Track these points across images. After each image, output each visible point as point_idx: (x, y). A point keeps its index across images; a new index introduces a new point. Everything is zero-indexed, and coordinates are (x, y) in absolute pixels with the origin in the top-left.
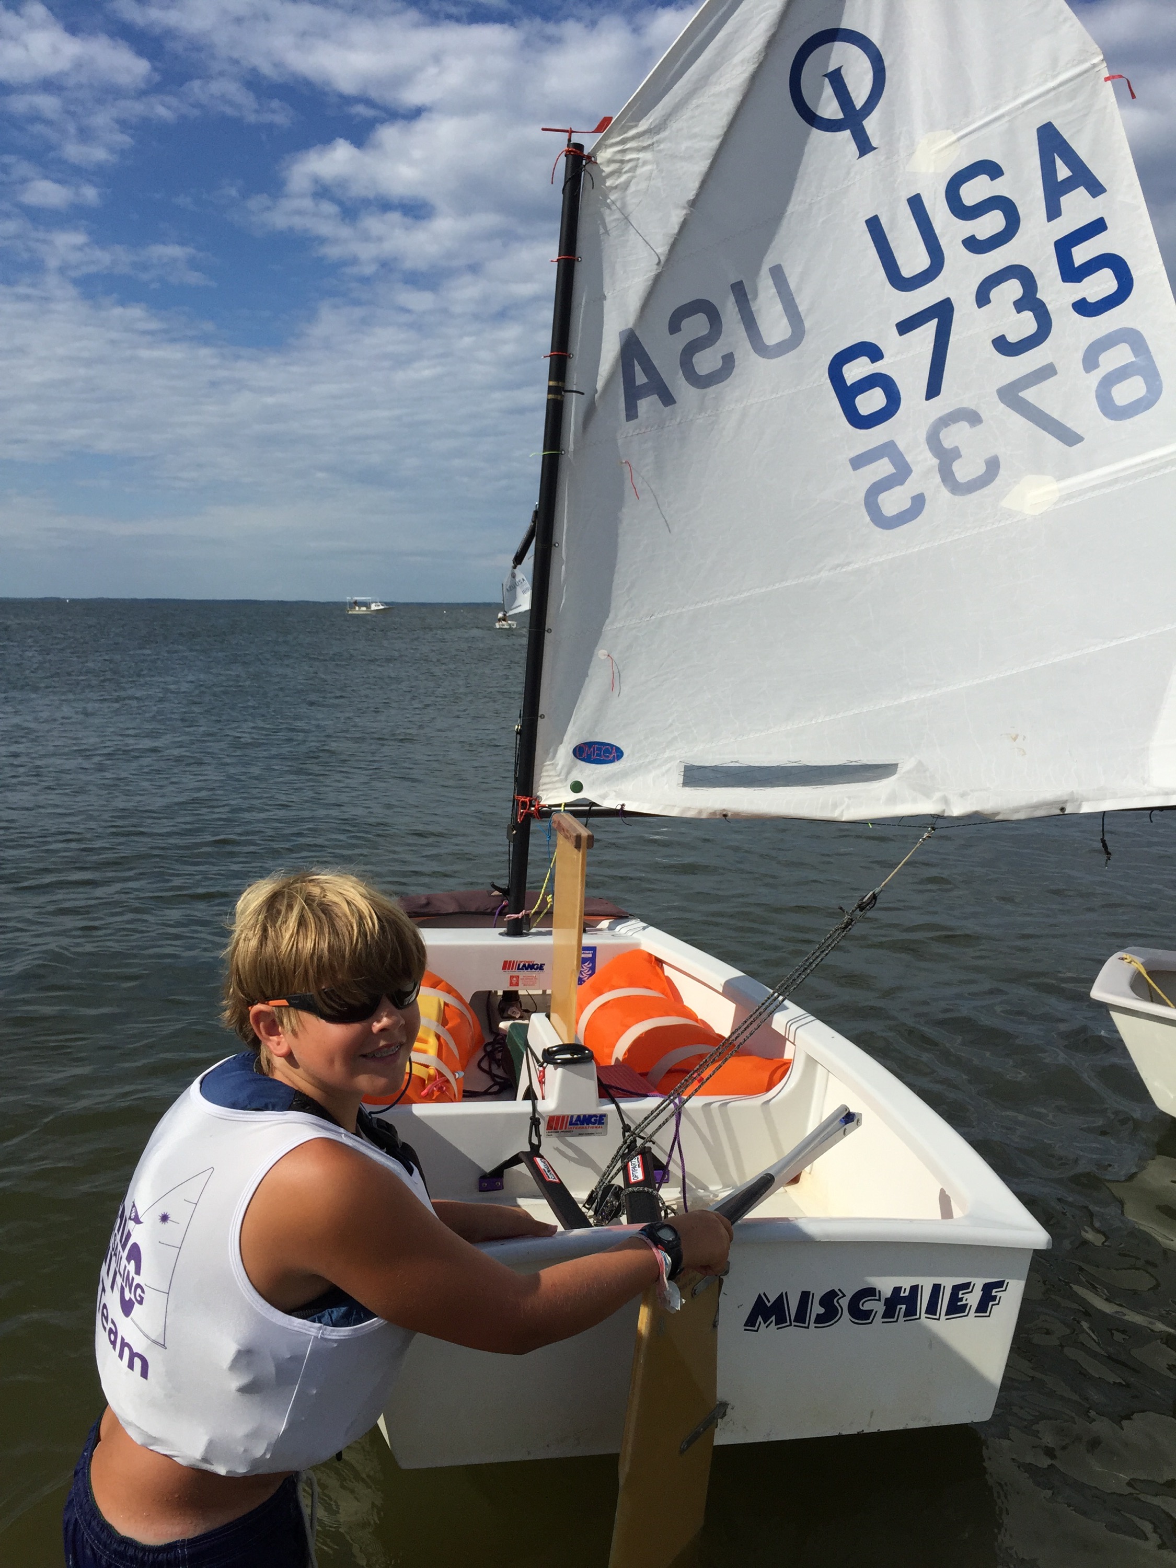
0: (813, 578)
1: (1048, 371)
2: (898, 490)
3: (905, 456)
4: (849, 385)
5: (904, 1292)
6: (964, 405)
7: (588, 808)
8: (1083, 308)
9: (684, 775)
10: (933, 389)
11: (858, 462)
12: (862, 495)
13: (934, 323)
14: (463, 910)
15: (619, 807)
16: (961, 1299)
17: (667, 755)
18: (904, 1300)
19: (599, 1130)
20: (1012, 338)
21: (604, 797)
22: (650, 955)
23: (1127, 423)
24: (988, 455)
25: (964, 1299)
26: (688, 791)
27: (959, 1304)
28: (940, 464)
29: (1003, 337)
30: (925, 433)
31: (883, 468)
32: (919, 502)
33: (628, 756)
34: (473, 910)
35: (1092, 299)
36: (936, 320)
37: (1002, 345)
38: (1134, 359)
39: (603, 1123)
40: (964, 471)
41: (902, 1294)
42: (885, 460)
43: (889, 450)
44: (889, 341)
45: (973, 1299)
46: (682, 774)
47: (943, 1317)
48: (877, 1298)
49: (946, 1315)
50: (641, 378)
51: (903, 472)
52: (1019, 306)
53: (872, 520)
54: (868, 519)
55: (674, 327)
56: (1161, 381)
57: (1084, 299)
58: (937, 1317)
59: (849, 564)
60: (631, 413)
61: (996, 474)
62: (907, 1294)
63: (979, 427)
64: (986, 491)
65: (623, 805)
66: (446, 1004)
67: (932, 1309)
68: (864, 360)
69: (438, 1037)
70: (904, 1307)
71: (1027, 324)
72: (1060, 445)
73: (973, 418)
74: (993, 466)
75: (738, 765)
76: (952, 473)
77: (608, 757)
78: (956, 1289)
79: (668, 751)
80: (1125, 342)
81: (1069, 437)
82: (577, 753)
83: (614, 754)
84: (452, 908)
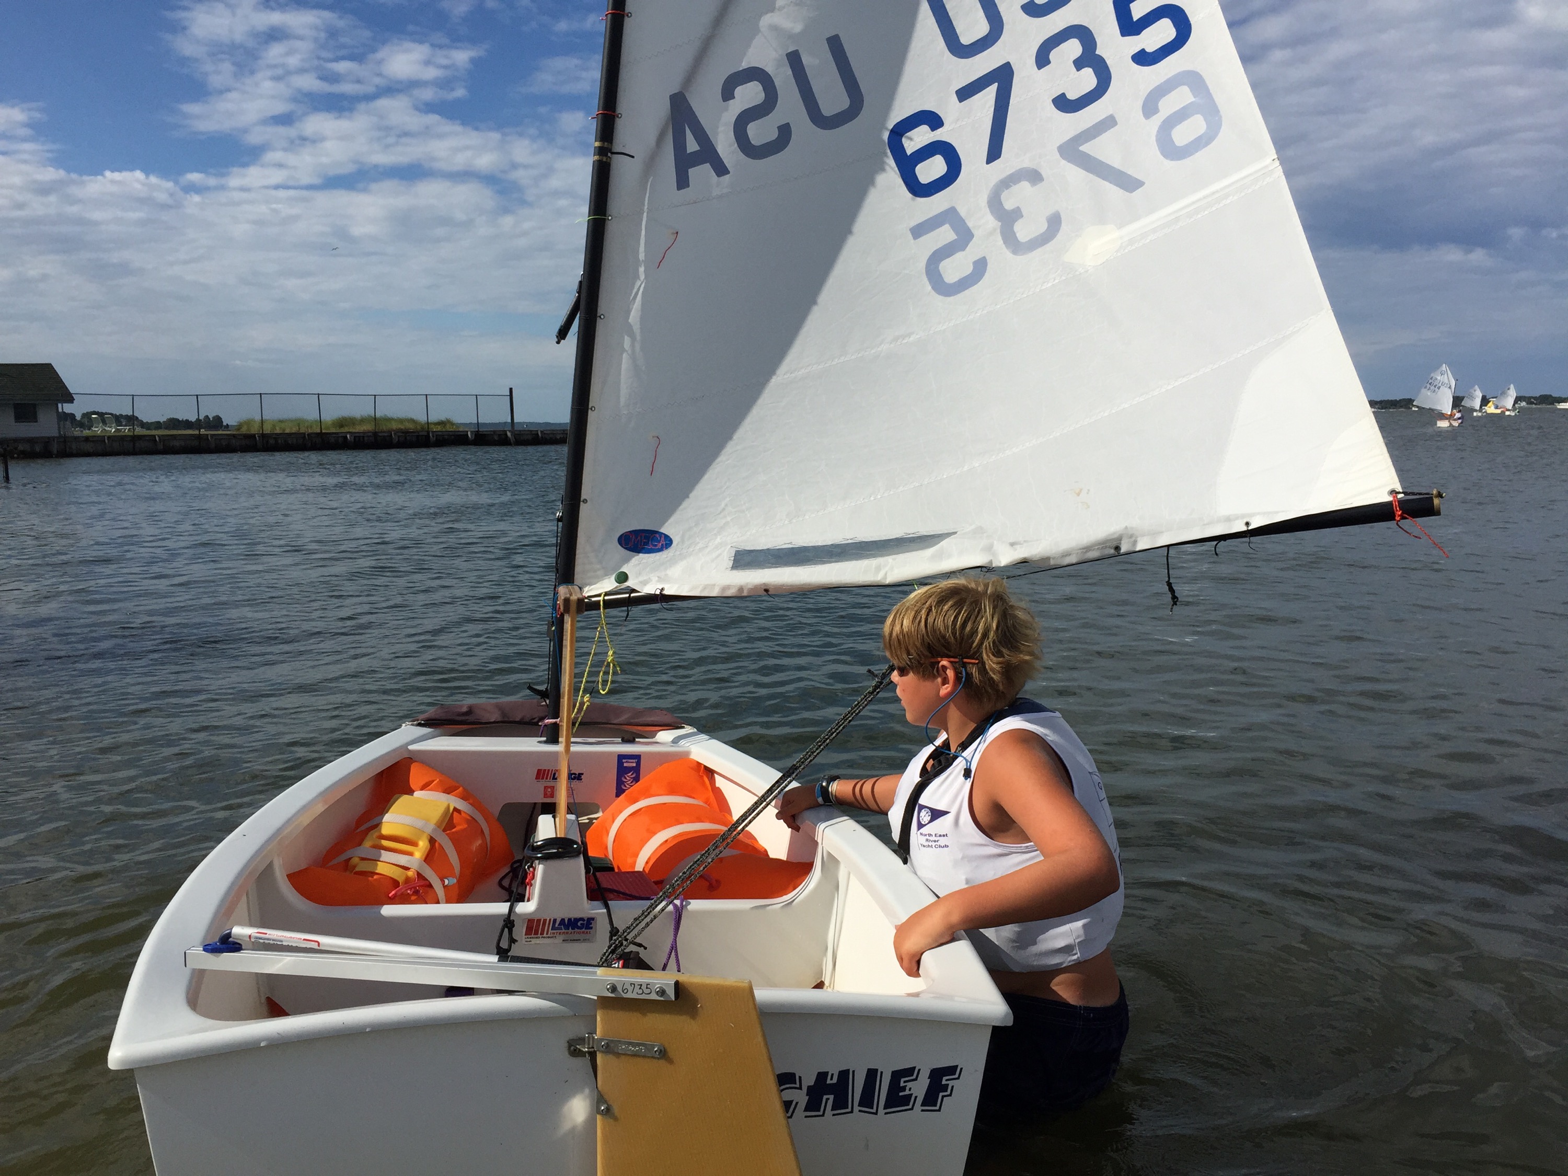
0: (873, 351)
1: (1109, 122)
2: (959, 256)
3: (966, 221)
4: (909, 154)
5: (831, 1079)
6: (1025, 165)
7: (627, 595)
8: (1143, 58)
9: (734, 560)
10: (994, 153)
11: (918, 231)
12: (922, 264)
13: (994, 87)
14: (506, 719)
15: (658, 592)
16: (904, 1089)
17: (718, 540)
18: (830, 1089)
19: (587, 936)
20: (1072, 95)
21: (645, 583)
22: (699, 764)
23: (1187, 162)
24: (1050, 211)
25: (907, 1088)
26: (735, 572)
27: (901, 1094)
28: (1002, 227)
29: (1063, 95)
30: (986, 197)
31: (945, 234)
32: (981, 266)
33: (677, 545)
34: (517, 719)
35: (1150, 49)
36: (996, 85)
37: (1063, 104)
38: (1193, 99)
39: (591, 928)
40: (1024, 231)
41: (829, 1082)
42: (947, 227)
43: (950, 216)
44: (950, 109)
45: (918, 1088)
46: (733, 559)
47: (881, 1111)
48: (798, 1085)
49: (885, 1108)
50: (692, 146)
51: (965, 236)
52: (1079, 64)
53: (933, 288)
54: (930, 288)
55: (728, 94)
56: (1221, 117)
57: (1143, 50)
58: (874, 1110)
59: (909, 335)
60: (683, 182)
61: (1057, 230)
62: (835, 1080)
63: (1041, 186)
64: (1049, 247)
65: (662, 590)
66: (455, 809)
67: (867, 1100)
68: (924, 128)
69: (432, 841)
70: (831, 1097)
71: (1087, 79)
72: (1121, 192)
73: (1034, 177)
74: (1055, 222)
75: (790, 546)
76: (1014, 234)
77: (656, 545)
78: (897, 1075)
79: (719, 537)
80: (1184, 84)
81: (1128, 183)
82: (623, 542)
83: (663, 542)
84: (495, 716)
